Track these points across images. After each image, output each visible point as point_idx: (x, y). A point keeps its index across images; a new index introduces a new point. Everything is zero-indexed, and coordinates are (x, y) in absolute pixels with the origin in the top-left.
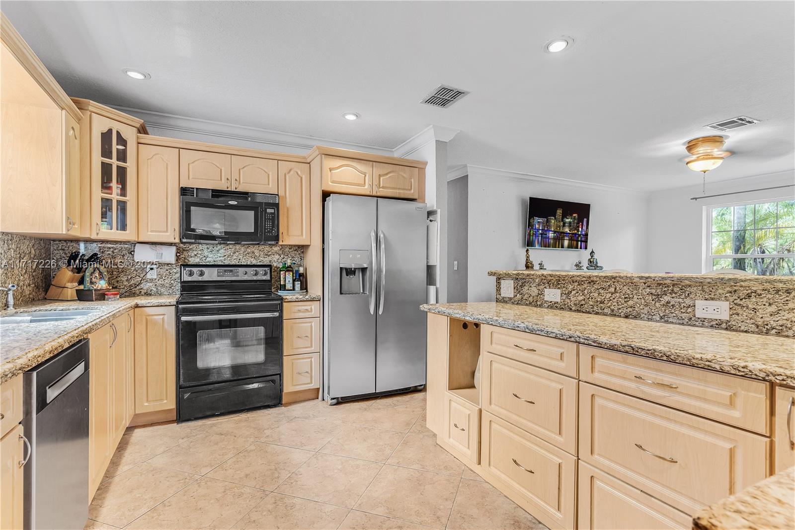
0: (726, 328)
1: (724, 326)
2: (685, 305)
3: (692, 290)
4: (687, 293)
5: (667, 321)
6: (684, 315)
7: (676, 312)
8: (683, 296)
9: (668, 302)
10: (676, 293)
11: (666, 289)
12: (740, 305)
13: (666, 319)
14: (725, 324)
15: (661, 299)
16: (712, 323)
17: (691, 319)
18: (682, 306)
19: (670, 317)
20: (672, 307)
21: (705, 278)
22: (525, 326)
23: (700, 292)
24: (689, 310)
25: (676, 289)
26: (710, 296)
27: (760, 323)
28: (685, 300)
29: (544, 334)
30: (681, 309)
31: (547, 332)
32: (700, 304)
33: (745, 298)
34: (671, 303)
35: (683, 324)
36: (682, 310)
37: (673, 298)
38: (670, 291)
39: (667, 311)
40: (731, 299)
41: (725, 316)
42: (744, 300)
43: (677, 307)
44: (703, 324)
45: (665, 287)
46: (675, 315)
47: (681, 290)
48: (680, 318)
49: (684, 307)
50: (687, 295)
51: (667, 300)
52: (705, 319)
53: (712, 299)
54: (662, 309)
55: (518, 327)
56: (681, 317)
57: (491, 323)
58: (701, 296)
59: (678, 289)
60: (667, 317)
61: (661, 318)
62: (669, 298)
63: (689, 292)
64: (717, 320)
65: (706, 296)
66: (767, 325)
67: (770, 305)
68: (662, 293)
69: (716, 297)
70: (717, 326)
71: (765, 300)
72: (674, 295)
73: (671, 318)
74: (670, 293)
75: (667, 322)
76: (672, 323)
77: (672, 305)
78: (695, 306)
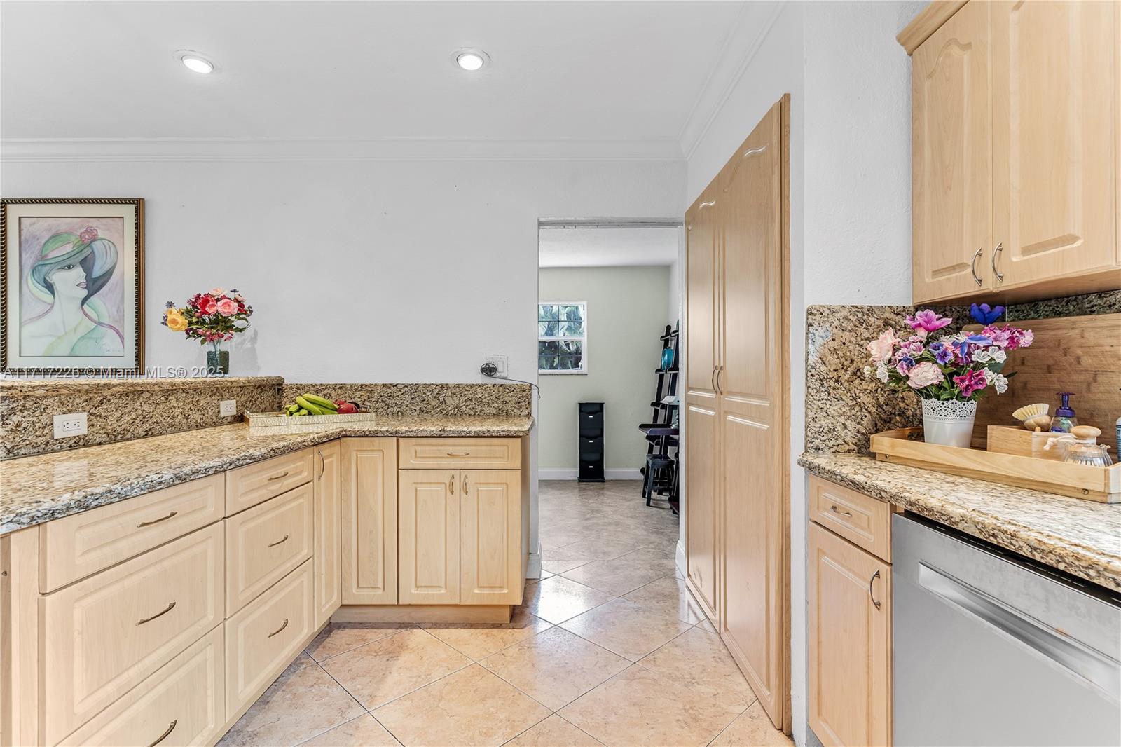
0: (84, 445)
1: (82, 443)
2: (41, 425)
3: (48, 403)
4: (43, 407)
5: (18, 454)
6: (38, 440)
7: (29, 438)
8: (38, 413)
9: (18, 425)
10: (28, 410)
11: (15, 405)
12: (95, 414)
13: (16, 452)
14: (82, 440)
15: (8, 422)
16: (70, 443)
17: (48, 443)
18: (37, 427)
19: (21, 448)
20: (23, 432)
21: (83, 385)
22: (172, 476)
23: (57, 404)
24: (46, 431)
25: (29, 404)
26: (68, 408)
27: (110, 431)
28: (40, 417)
29: (201, 476)
30: (36, 431)
31: (206, 470)
32: (58, 420)
33: (99, 406)
34: (23, 426)
35: (38, 454)
36: (37, 434)
37: (24, 417)
38: (20, 408)
39: (17, 439)
40: (87, 408)
41: (83, 430)
42: (98, 408)
43: (31, 429)
44: (61, 446)
45: (14, 402)
46: (28, 442)
47: (36, 403)
48: (35, 445)
49: (40, 428)
50: (42, 410)
51: (16, 422)
52: (63, 439)
53: (70, 412)
54: (10, 437)
55: (161, 482)
56: (37, 443)
57: (95, 503)
58: (58, 409)
59: (31, 403)
60: (18, 449)
61: (9, 452)
62: (20, 419)
63: (45, 406)
64: (75, 437)
65: (64, 409)
66: (114, 432)
67: (116, 410)
68: (10, 413)
69: (74, 408)
70: (75, 445)
71: (113, 405)
72: (26, 413)
73: (23, 449)
74: (21, 410)
75: (17, 456)
76: (24, 455)
77: (24, 429)
78: (52, 424)
